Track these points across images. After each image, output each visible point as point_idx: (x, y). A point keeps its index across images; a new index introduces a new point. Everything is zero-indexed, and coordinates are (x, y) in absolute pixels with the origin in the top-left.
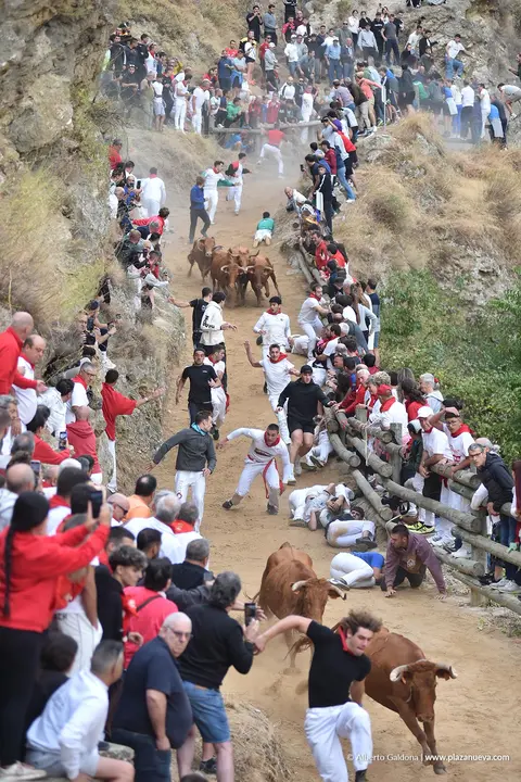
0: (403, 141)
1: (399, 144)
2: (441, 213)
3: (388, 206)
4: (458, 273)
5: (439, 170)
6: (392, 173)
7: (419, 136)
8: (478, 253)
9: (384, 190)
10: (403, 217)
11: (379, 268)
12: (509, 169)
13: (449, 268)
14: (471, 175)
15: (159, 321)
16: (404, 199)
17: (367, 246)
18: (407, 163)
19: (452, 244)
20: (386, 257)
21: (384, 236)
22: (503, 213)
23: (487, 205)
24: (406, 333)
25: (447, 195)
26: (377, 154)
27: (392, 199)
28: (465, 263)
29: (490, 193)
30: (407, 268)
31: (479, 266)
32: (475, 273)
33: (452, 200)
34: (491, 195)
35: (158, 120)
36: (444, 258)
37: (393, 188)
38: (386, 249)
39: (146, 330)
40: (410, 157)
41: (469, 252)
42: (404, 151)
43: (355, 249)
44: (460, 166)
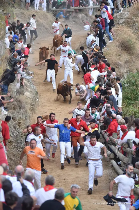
0: (134, 15)
1: (132, 17)
3: (127, 44)
6: (129, 29)
9: (125, 36)
10: (134, 49)
11: (123, 70)
15: (27, 94)
16: (134, 40)
17: (118, 61)
18: (136, 24)
20: (126, 66)
21: (125, 57)
24: (135, 99)
26: (123, 20)
27: (129, 40)
30: (135, 71)
35: (27, 5)
37: (130, 36)
38: (126, 62)
39: (21, 97)
40: (137, 22)
42: (135, 19)
43: (113, 62)
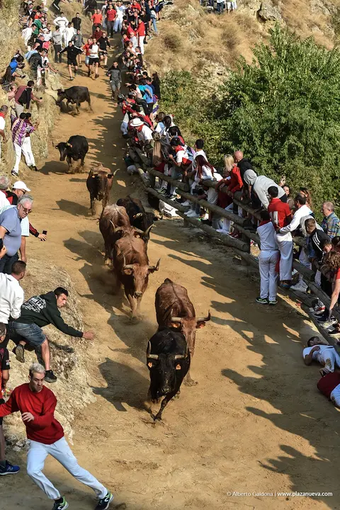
0: (181, 8)
2: (199, 44)
3: (172, 40)
4: (206, 74)
5: (199, 23)
7: (190, 6)
8: (217, 64)
9: (171, 32)
10: (179, 46)
12: (235, 24)
13: (202, 71)
14: (215, 26)
16: (180, 36)
17: (161, 59)
18: (183, 19)
19: (204, 59)
20: (170, 64)
21: (169, 54)
22: (230, 45)
23: (223, 41)
25: (202, 35)
26: (168, 14)
27: (175, 36)
28: (210, 69)
29: (224, 35)
30: (180, 70)
31: (217, 70)
32: (215, 74)
33: (205, 38)
34: (224, 36)
36: (200, 65)
37: (175, 31)
38: (170, 61)
40: (184, 16)
41: (213, 64)
42: (182, 13)
44: (211, 22)
